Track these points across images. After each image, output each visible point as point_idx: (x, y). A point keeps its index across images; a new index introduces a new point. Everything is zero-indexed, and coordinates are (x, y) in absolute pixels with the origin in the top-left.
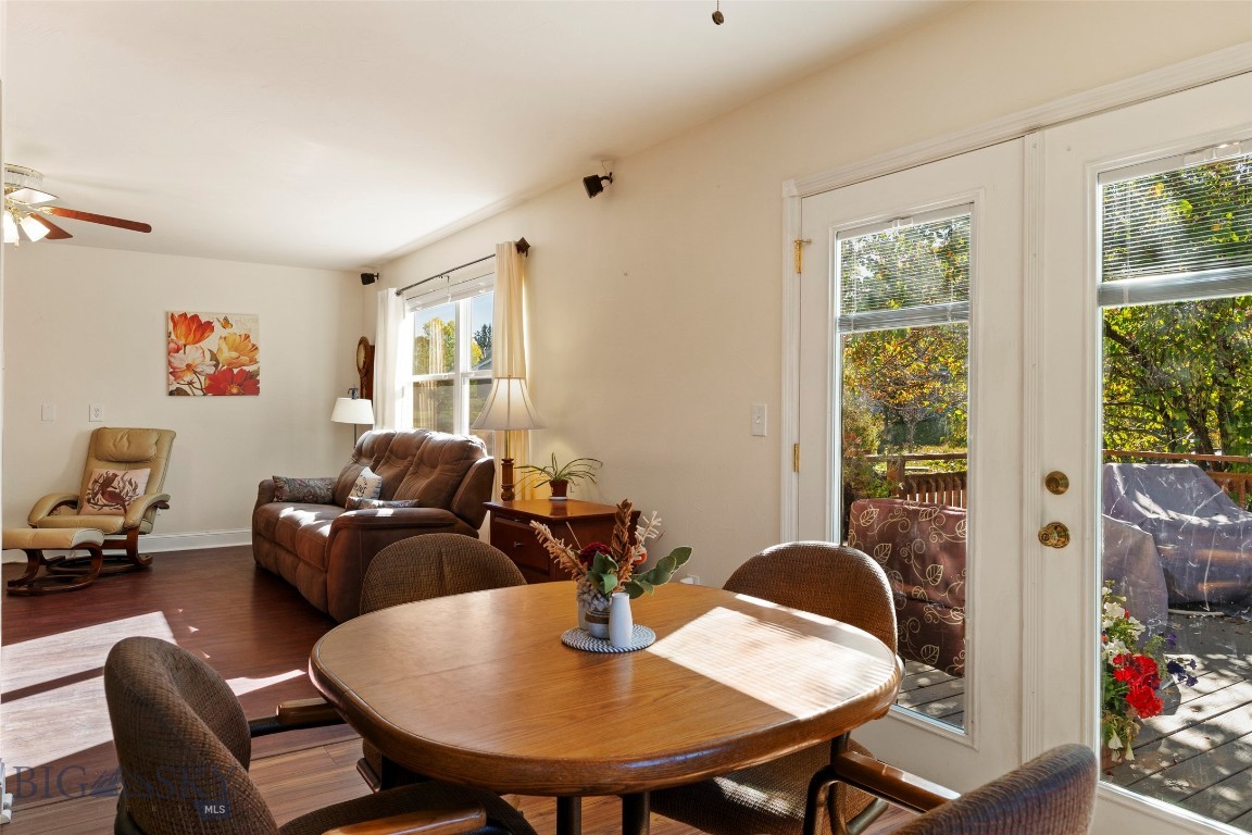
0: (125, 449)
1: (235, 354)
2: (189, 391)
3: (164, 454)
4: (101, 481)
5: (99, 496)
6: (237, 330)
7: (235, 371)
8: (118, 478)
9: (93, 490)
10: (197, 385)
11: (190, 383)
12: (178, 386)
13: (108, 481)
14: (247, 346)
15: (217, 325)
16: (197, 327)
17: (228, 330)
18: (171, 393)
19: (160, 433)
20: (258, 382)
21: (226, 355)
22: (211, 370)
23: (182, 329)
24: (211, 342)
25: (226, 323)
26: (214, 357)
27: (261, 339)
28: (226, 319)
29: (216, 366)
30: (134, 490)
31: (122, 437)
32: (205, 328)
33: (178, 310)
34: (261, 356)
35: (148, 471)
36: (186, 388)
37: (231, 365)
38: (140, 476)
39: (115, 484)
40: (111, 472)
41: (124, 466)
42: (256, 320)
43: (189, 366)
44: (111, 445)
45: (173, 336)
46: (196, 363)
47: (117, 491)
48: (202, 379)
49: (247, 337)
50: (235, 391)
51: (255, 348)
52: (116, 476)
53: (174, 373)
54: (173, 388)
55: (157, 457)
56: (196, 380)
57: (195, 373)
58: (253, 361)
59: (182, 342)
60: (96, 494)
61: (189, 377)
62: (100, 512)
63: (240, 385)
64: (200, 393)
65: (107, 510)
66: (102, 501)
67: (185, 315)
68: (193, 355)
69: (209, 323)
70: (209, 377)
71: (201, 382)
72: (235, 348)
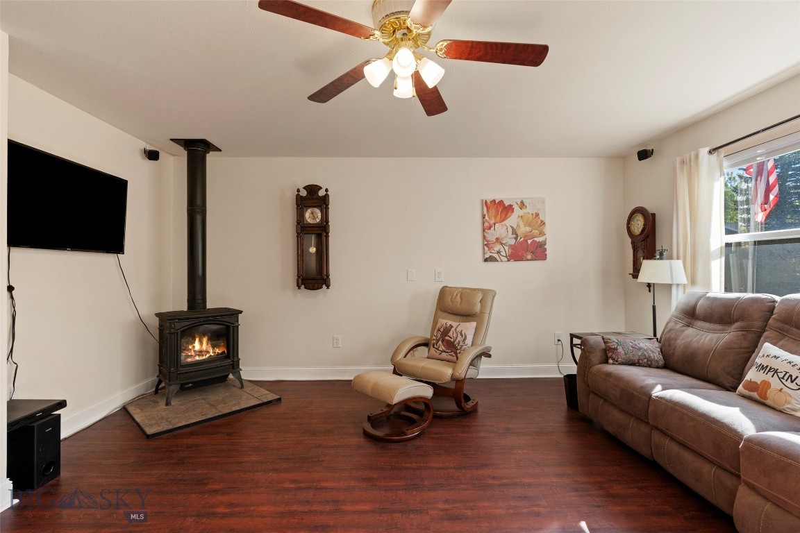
0: (459, 304)
1: (528, 229)
2: (498, 259)
3: (488, 311)
4: (442, 330)
5: (440, 342)
6: (530, 210)
7: (529, 242)
8: (453, 329)
9: (437, 337)
10: (503, 254)
11: (499, 252)
12: (491, 254)
13: (446, 331)
14: (537, 222)
15: (516, 207)
16: (501, 209)
17: (524, 211)
18: (486, 260)
19: (485, 292)
20: (545, 250)
21: (523, 229)
22: (512, 242)
23: (493, 211)
24: (512, 220)
25: (522, 205)
26: (514, 232)
27: (547, 217)
28: (522, 202)
29: (516, 238)
30: (464, 340)
31: (457, 295)
32: (509, 209)
33: (489, 198)
34: (547, 229)
35: (474, 324)
36: (496, 256)
37: (526, 237)
38: (469, 328)
39: (451, 334)
40: (450, 323)
41: (458, 318)
42: (543, 202)
43: (497, 239)
44: (449, 300)
45: (487, 218)
46: (503, 236)
47: (452, 340)
48: (507, 248)
49: (537, 215)
50: (530, 257)
51: (543, 223)
52: (451, 327)
53: (487, 244)
54: (487, 256)
55: (482, 312)
56: (502, 250)
57: (502, 244)
58: (542, 234)
59: (492, 222)
60: (438, 341)
61: (497, 247)
62: (440, 356)
63: (532, 252)
64: (506, 259)
65: (444, 355)
66: (442, 348)
67: (494, 201)
68: (500, 230)
69: (511, 206)
70: (511, 247)
71: (505, 251)
72: (528, 224)
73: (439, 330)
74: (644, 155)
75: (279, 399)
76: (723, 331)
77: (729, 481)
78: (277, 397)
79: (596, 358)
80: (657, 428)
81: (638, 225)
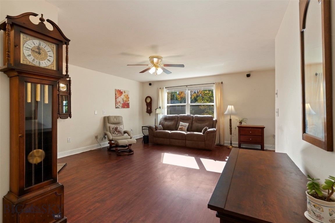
0: (116, 121)
1: (126, 99)
6: (126, 94)
7: (126, 103)
8: (118, 128)
10: (120, 106)
13: (116, 129)
15: (123, 92)
16: (121, 93)
17: (125, 94)
18: (116, 108)
20: (129, 105)
21: (125, 99)
22: (122, 103)
23: (118, 93)
24: (123, 96)
25: (125, 92)
26: (123, 100)
27: (129, 96)
28: (125, 91)
30: (122, 129)
33: (117, 89)
34: (130, 100)
36: (119, 106)
37: (125, 101)
42: (129, 92)
43: (119, 101)
45: (117, 95)
46: (121, 101)
47: (119, 130)
50: (126, 107)
51: (129, 98)
53: (116, 103)
54: (117, 106)
57: (120, 103)
58: (128, 101)
59: (118, 96)
61: (119, 104)
63: (127, 106)
64: (121, 107)
67: (118, 90)
68: (120, 99)
69: (122, 92)
70: (122, 104)
71: (121, 105)
72: (126, 98)
73: (113, 129)
74: (150, 84)
80: (171, 138)
81: (149, 100)
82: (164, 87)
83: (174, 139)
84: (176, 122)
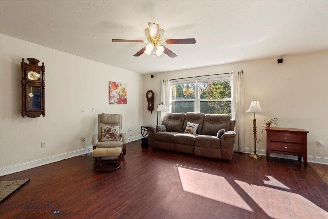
0: (110, 120)
1: (122, 93)
2: (114, 103)
3: (121, 122)
4: (107, 130)
5: (107, 135)
6: (123, 87)
7: (123, 98)
8: (112, 129)
9: (105, 133)
10: (115, 101)
11: (114, 101)
12: (112, 101)
13: (109, 130)
14: (124, 91)
15: (119, 85)
16: (116, 86)
17: (122, 87)
18: (110, 104)
19: (119, 115)
20: (127, 101)
21: (121, 93)
22: (118, 97)
23: (113, 85)
24: (118, 90)
25: (121, 85)
26: (119, 94)
27: (127, 90)
28: (121, 84)
29: (119, 96)
30: (117, 132)
31: (109, 117)
32: (117, 86)
33: (112, 81)
34: (127, 94)
35: (119, 126)
36: (113, 102)
37: (122, 96)
38: (117, 128)
39: (111, 131)
40: (109, 127)
41: (109, 125)
42: (126, 85)
43: (114, 96)
44: (106, 119)
45: (111, 88)
46: (115, 95)
47: (113, 133)
48: (116, 99)
49: (125, 89)
50: (123, 103)
51: (126, 92)
52: (111, 128)
53: (110, 98)
54: (111, 102)
55: (119, 122)
56: (115, 100)
58: (126, 95)
59: (112, 90)
60: (106, 134)
61: (114, 99)
62: (109, 140)
63: (123, 101)
64: (116, 103)
65: (110, 139)
66: (109, 136)
67: (113, 82)
68: (115, 93)
69: (118, 85)
70: (118, 99)
71: (116, 100)
72: (123, 92)
73: (105, 130)
74: (152, 76)
75: (29, 180)
76: (177, 121)
77: (192, 147)
78: (27, 180)
79: (155, 131)
80: (176, 143)
81: (150, 95)
82: (169, 80)
83: (180, 144)
84: (183, 121)
